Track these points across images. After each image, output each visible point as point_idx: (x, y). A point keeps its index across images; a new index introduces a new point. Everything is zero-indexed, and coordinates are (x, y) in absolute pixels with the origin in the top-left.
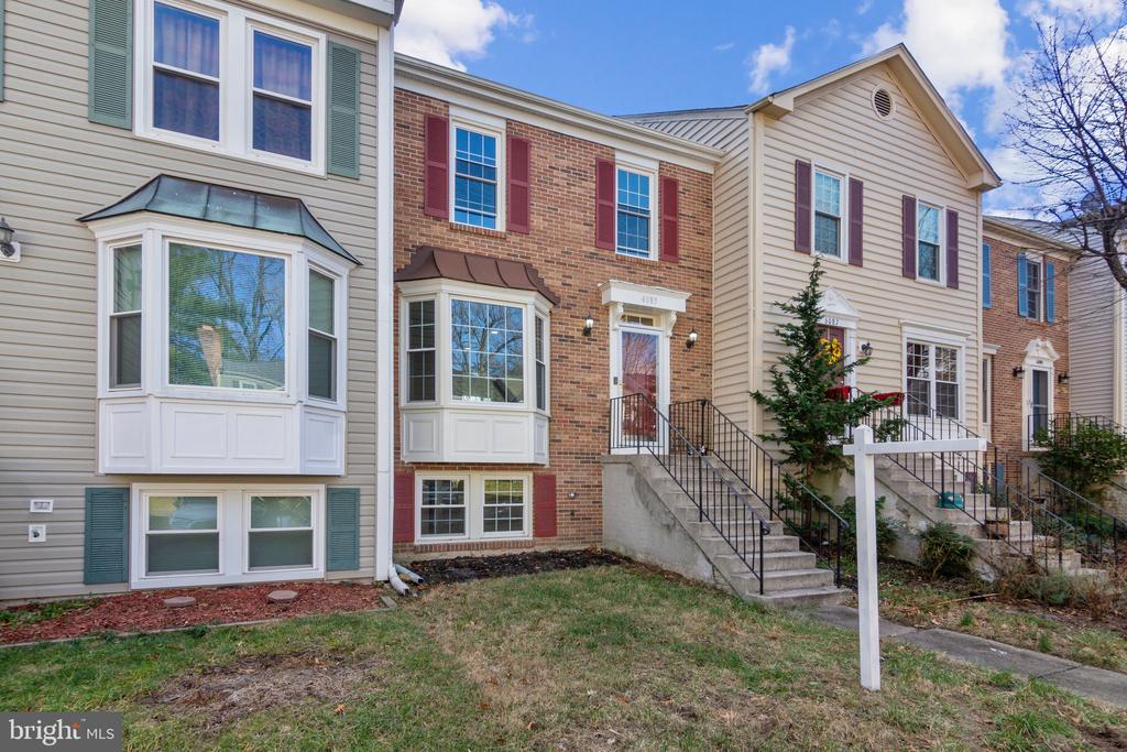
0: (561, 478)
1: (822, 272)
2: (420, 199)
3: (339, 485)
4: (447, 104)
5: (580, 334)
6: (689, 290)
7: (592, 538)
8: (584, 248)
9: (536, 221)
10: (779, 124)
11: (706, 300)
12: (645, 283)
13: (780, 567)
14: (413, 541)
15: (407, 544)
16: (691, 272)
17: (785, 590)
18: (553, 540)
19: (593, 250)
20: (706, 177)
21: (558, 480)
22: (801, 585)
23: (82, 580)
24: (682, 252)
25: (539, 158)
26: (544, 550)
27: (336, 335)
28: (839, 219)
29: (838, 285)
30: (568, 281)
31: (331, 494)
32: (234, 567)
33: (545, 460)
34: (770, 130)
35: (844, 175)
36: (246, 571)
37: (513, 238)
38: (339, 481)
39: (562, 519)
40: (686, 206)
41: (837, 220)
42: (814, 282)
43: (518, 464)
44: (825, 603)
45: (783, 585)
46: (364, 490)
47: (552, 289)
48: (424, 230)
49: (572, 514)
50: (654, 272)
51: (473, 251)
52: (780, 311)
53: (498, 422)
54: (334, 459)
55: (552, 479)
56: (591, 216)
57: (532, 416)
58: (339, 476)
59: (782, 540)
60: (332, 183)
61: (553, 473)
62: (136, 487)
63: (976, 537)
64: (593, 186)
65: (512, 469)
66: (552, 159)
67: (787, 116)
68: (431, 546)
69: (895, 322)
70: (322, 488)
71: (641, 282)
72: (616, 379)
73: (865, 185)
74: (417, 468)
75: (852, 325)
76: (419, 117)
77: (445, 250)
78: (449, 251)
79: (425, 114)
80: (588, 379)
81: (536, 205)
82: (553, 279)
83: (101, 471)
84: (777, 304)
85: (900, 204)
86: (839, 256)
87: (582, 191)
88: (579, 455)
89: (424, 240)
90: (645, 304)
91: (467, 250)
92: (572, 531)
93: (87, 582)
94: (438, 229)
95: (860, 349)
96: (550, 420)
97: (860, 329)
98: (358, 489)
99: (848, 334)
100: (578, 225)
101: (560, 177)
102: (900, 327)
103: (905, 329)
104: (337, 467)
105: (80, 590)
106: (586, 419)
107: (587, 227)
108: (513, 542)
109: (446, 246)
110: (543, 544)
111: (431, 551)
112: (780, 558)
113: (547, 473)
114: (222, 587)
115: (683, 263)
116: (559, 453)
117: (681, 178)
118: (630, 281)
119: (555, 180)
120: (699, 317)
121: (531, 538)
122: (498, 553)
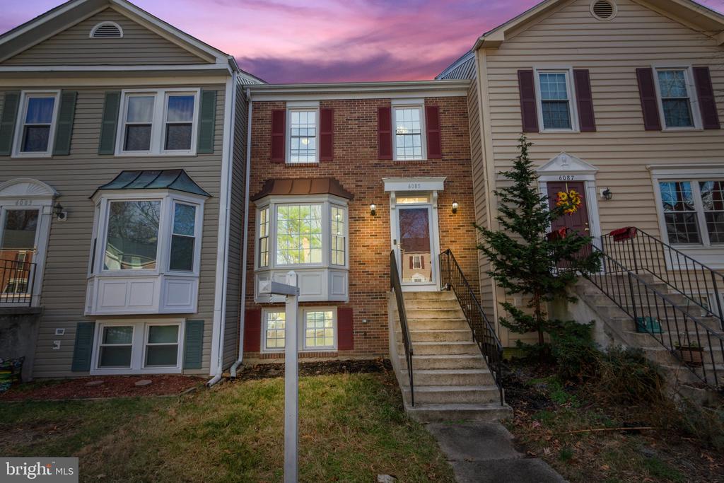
0: (357, 310)
1: (530, 144)
2: (268, 154)
3: (193, 319)
4: (285, 102)
5: (369, 215)
6: (444, 175)
7: (381, 351)
8: (371, 162)
9: (338, 152)
10: (501, 52)
11: (467, 179)
12: (416, 176)
13: (454, 382)
14: (259, 351)
15: (255, 353)
16: (453, 162)
17: (445, 403)
18: (351, 352)
19: (376, 162)
20: (462, 99)
21: (354, 311)
22: (465, 400)
23: (70, 369)
24: (444, 151)
25: (338, 117)
26: (343, 359)
27: (195, 236)
28: (568, 101)
29: (568, 149)
30: (359, 184)
31: (188, 324)
32: (137, 365)
33: (345, 297)
34: (491, 57)
35: (568, 70)
36: (143, 367)
37: (324, 165)
38: (195, 316)
39: (357, 338)
40: (445, 121)
41: (566, 102)
42: (524, 152)
43: (318, 302)
44: (478, 418)
45: (444, 399)
46: (206, 321)
47: (348, 190)
48: (270, 171)
49: (365, 334)
50: (423, 168)
51: (298, 177)
52: (505, 178)
53: (304, 276)
54: (189, 304)
55: (351, 310)
56: (375, 142)
57: (326, 271)
58: (192, 314)
59: (470, 359)
60: (200, 158)
61: (351, 306)
62: (98, 322)
63: (664, 363)
64: (376, 124)
65: (322, 305)
66: (347, 115)
67: (502, 45)
68: (269, 355)
69: (643, 168)
70: (183, 320)
71: (413, 176)
72: (395, 241)
73: (590, 71)
74: (264, 306)
75: (591, 177)
76: (269, 113)
77: (282, 179)
78: (284, 179)
79: (273, 110)
80: (375, 243)
81: (337, 143)
82: (349, 184)
83: (85, 314)
84: (501, 173)
85: (634, 76)
86: (571, 128)
87: (368, 128)
88: (369, 293)
89: (270, 176)
90: (411, 189)
91: (295, 177)
92: (365, 346)
93: (73, 370)
94: (278, 168)
95: (602, 195)
96: (350, 272)
97: (597, 179)
98: (203, 321)
99: (587, 185)
100: (366, 149)
101: (353, 124)
102: (649, 170)
103: (654, 172)
104: (192, 308)
105: (70, 374)
106: (374, 269)
107: (372, 149)
108: (323, 353)
109: (283, 177)
110: (343, 355)
111: (269, 358)
112: (454, 375)
113: (346, 306)
114: (131, 376)
115: (446, 158)
116: (356, 293)
117: (441, 104)
118: (405, 176)
119: (350, 126)
120: (462, 191)
121: (337, 351)
122: (312, 360)
